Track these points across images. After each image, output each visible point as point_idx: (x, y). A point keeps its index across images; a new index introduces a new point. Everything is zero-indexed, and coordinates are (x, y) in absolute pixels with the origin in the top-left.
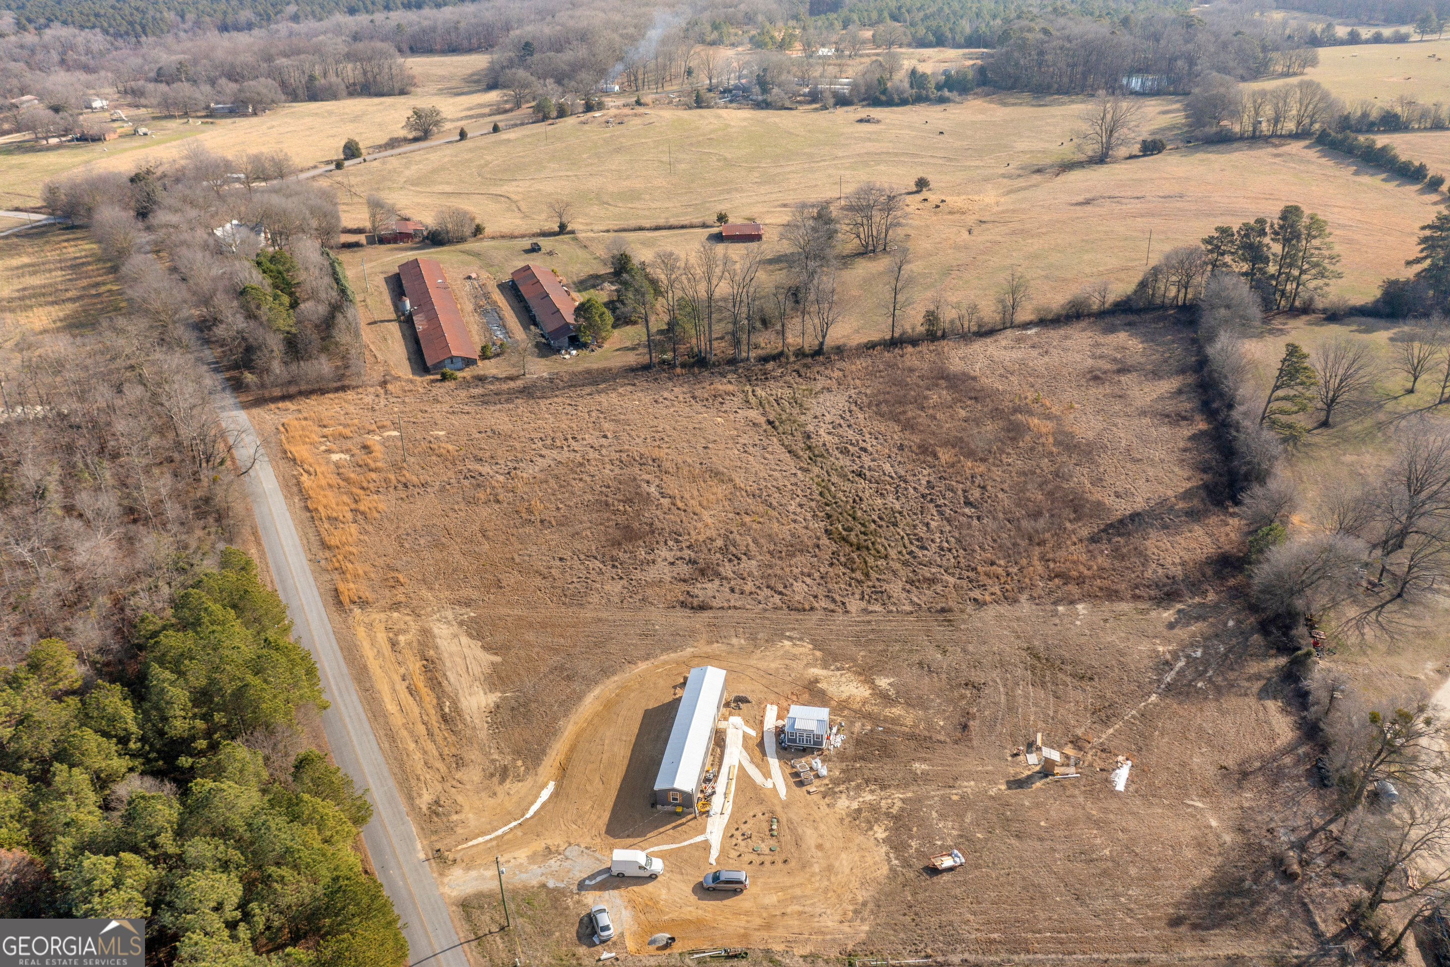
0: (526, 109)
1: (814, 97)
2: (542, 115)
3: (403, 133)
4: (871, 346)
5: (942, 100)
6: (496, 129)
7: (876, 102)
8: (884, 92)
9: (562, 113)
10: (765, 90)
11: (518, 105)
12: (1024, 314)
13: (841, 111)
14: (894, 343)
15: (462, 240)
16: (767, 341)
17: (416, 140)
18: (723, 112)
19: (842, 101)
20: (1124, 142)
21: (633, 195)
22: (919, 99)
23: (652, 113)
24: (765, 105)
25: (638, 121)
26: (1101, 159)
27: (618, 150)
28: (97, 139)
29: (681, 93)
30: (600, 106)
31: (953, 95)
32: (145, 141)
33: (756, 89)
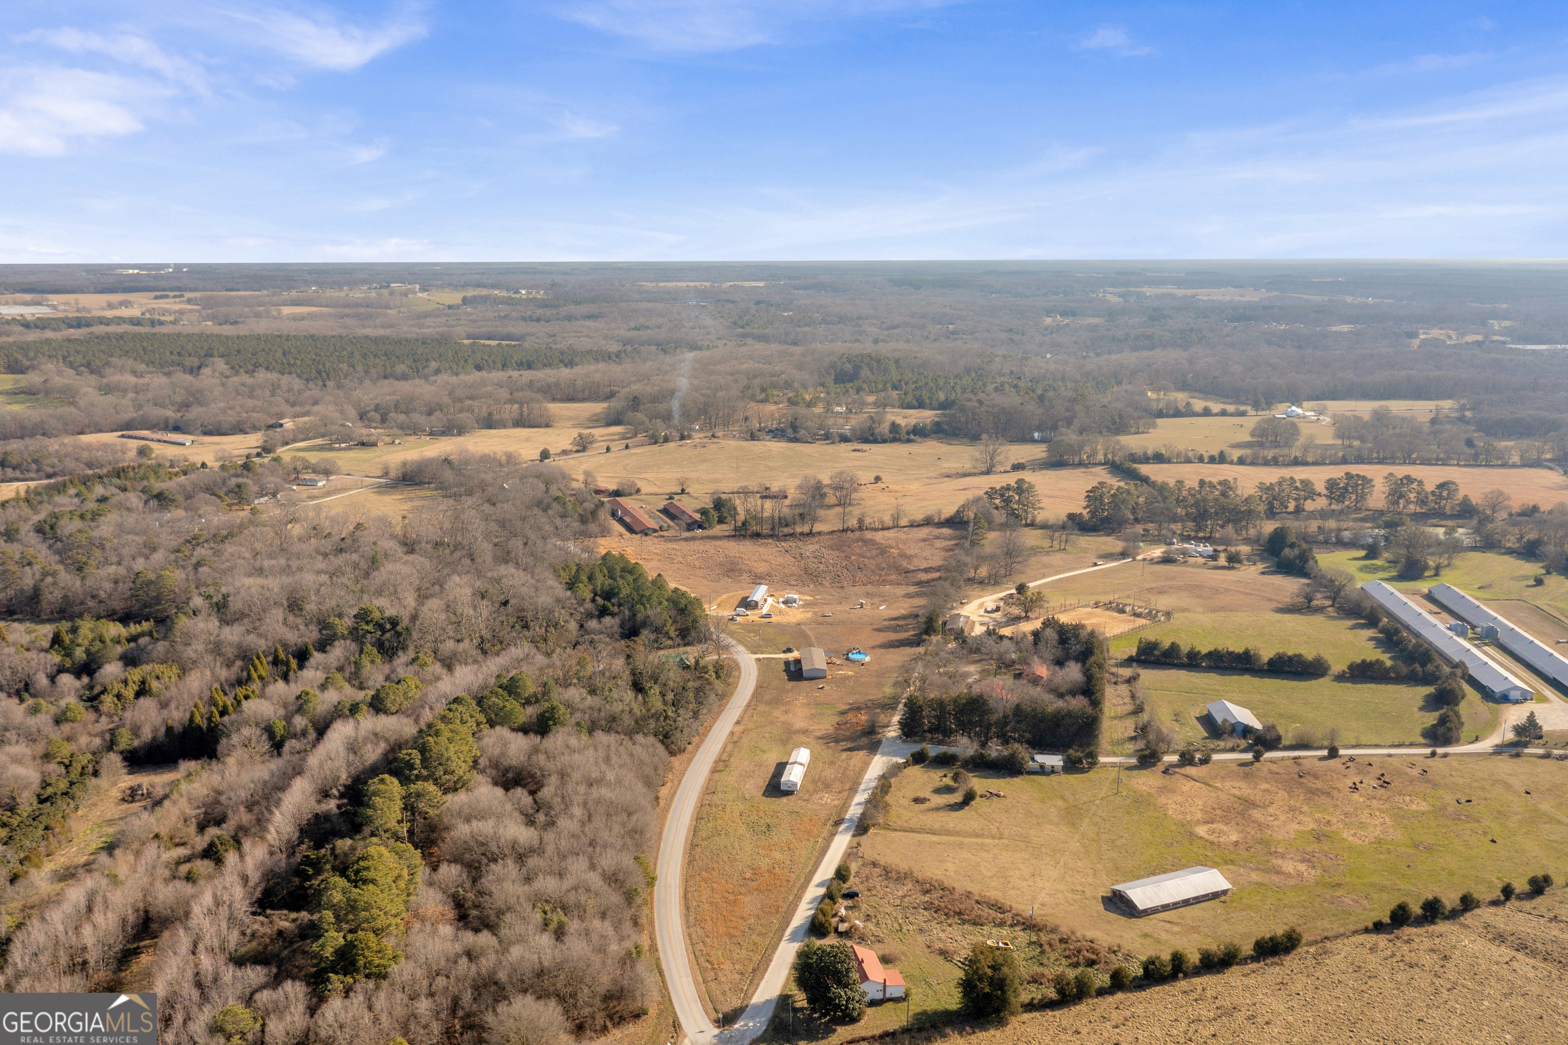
0: (640, 437)
1: (827, 437)
2: (654, 440)
3: (569, 447)
4: (833, 532)
5: (909, 441)
6: (627, 447)
7: (866, 441)
8: (872, 435)
9: (666, 440)
10: (795, 431)
11: (635, 435)
12: (904, 522)
13: (843, 446)
14: (844, 531)
15: (630, 494)
16: (787, 530)
17: (578, 451)
18: (768, 443)
19: (844, 439)
20: (1000, 463)
21: (717, 481)
22: (894, 440)
23: (724, 442)
24: (796, 440)
25: (714, 446)
26: (988, 472)
27: (704, 461)
28: (374, 445)
29: (740, 432)
30: (689, 437)
31: (917, 438)
32: (400, 448)
33: (790, 431)
